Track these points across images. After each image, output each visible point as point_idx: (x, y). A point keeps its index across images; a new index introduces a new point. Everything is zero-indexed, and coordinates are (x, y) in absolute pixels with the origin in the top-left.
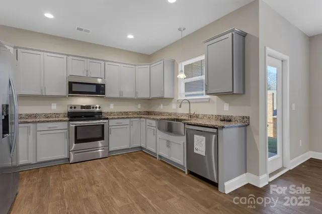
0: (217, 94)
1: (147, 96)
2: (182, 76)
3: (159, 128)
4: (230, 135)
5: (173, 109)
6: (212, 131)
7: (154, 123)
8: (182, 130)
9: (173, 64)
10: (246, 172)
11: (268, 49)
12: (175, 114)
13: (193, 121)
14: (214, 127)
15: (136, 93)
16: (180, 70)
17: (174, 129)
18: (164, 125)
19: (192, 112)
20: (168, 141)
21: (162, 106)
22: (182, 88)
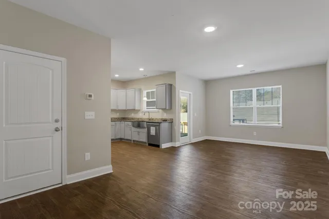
0: (162, 109)
1: (124, 108)
2: (145, 99)
3: (133, 126)
4: (164, 126)
5: (140, 116)
6: (157, 124)
7: (130, 123)
8: (145, 126)
9: (140, 91)
10: (172, 142)
11: (180, 91)
12: (141, 118)
13: (150, 121)
14: (158, 123)
15: (117, 106)
16: (144, 95)
17: (141, 126)
18: (136, 124)
19: (150, 118)
20: (139, 132)
21: (133, 115)
22: (145, 105)
